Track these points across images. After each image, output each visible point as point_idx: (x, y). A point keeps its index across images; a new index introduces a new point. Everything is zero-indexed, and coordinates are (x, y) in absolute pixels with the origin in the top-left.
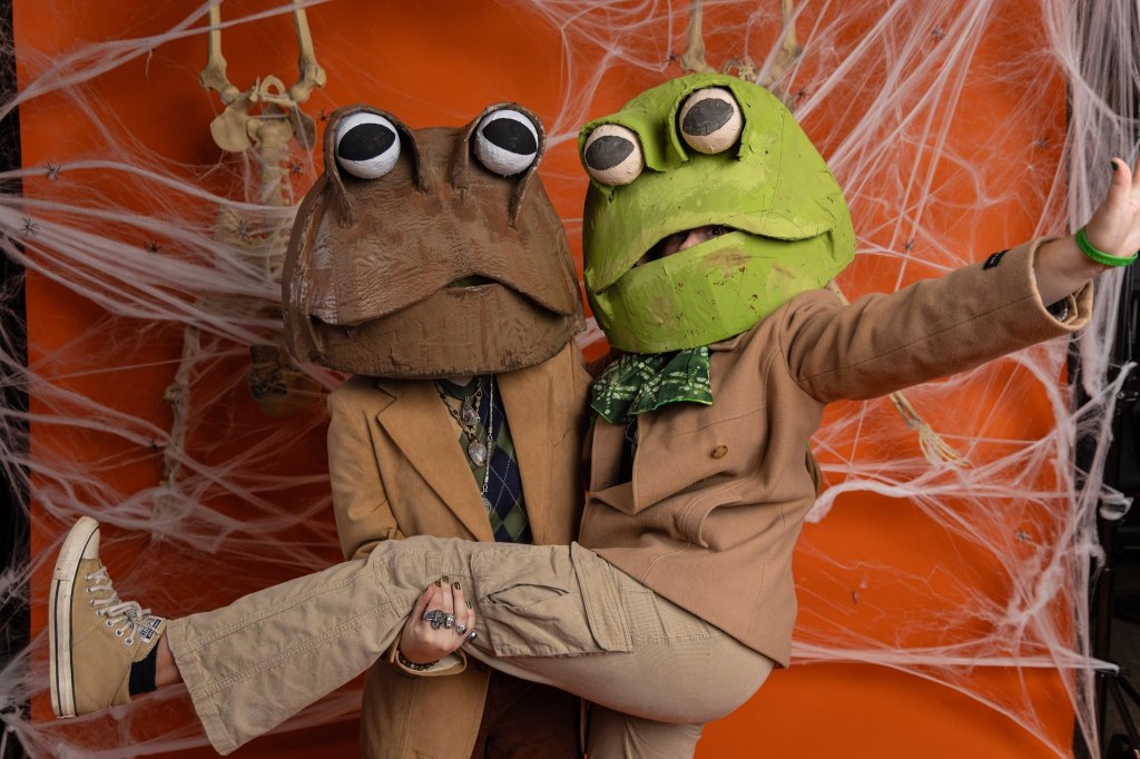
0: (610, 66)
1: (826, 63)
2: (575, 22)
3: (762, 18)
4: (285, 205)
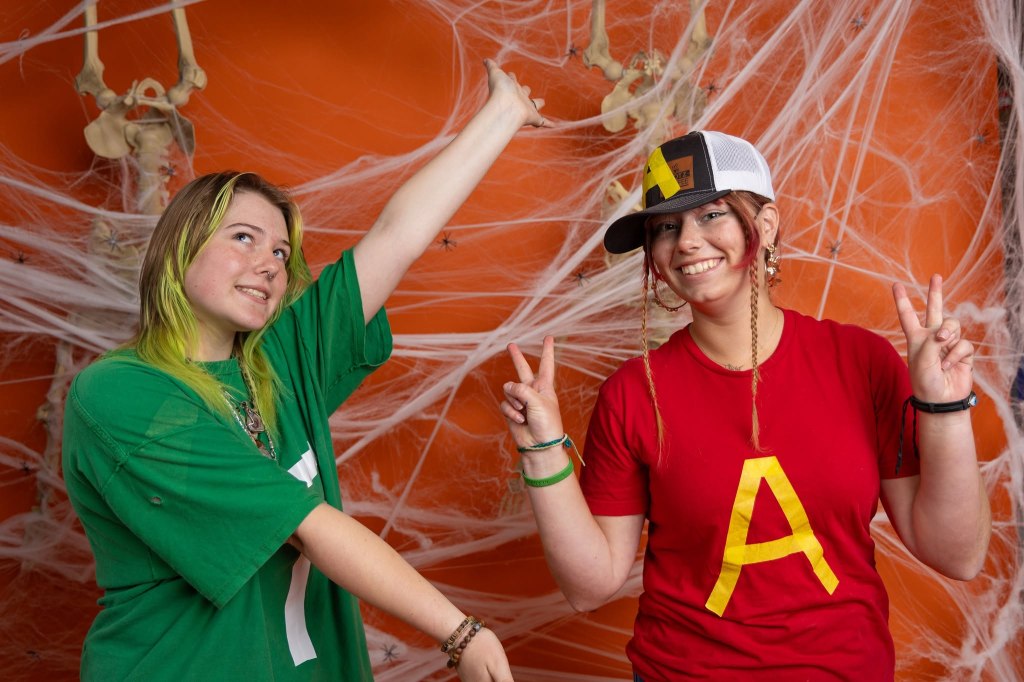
0: (507, 61)
1: (738, 55)
2: (467, 16)
3: (667, 9)
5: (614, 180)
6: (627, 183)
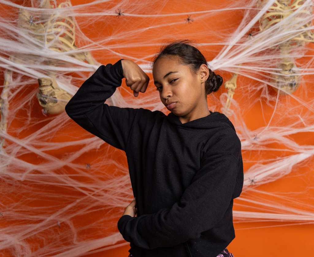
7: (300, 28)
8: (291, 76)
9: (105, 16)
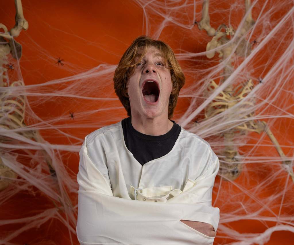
0: (167, 25)
1: (266, 29)
2: (149, 4)
3: (237, 7)
4: (5, 86)
5: (212, 80)
6: (217, 82)
7: (244, 118)
8: (234, 164)
9: (56, 97)
